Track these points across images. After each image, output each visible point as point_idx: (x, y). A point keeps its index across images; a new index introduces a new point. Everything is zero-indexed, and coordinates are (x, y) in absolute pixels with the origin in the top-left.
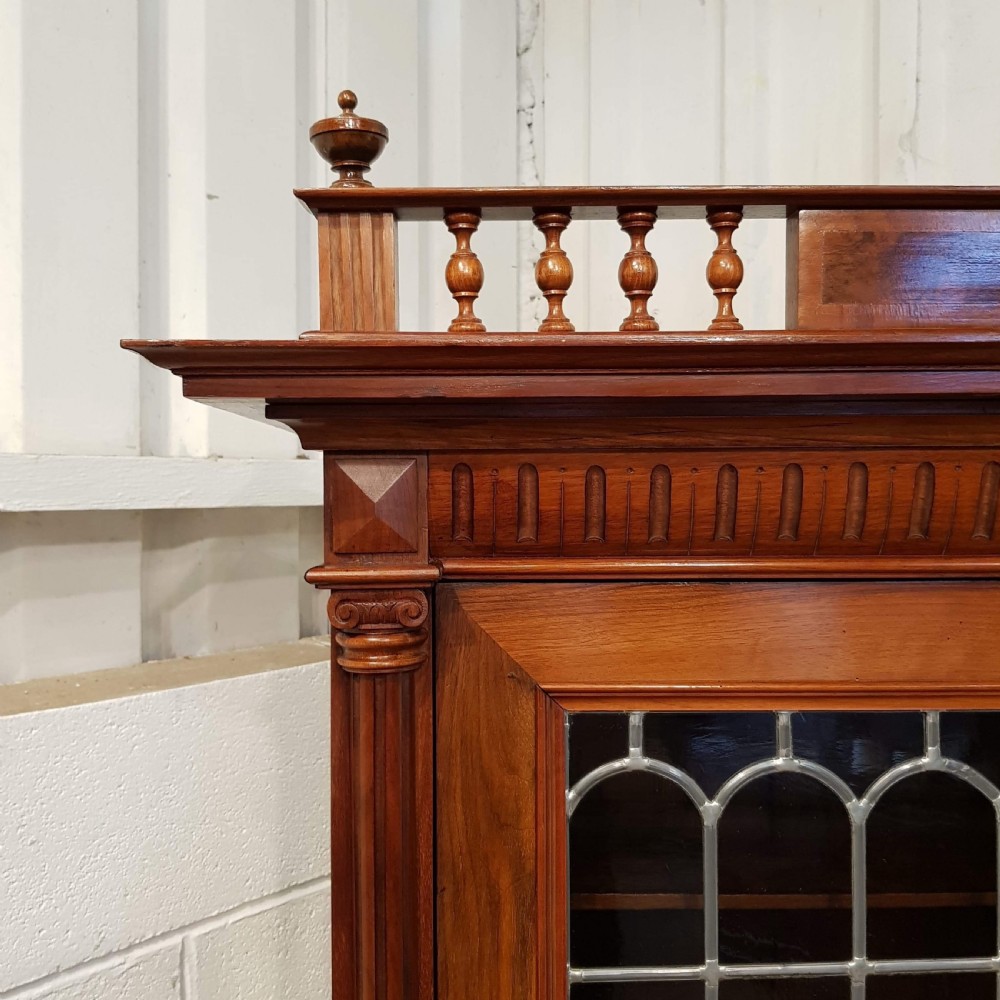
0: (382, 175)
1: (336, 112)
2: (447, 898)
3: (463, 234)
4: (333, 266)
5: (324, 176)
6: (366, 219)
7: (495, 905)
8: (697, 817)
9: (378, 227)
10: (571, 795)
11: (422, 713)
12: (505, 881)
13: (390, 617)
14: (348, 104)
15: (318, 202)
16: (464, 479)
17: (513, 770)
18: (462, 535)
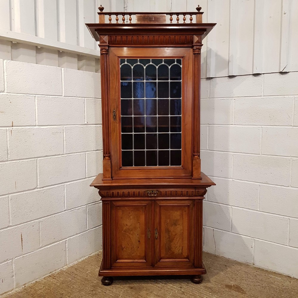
0: (104, 11)
1: (100, 6)
2: (110, 74)
3: (110, 16)
4: (100, 18)
5: (99, 11)
6: (102, 15)
7: (114, 75)
8: (131, 68)
9: (103, 15)
10: (120, 66)
11: (108, 58)
12: (115, 73)
13: (105, 49)
14: (101, 6)
15: (99, 13)
16: (111, 37)
17: (115, 63)
18: (111, 42)
